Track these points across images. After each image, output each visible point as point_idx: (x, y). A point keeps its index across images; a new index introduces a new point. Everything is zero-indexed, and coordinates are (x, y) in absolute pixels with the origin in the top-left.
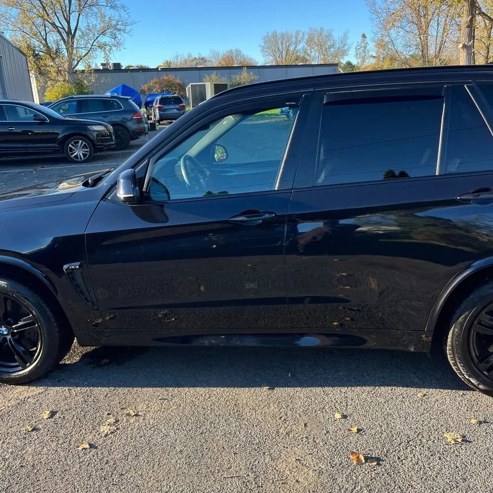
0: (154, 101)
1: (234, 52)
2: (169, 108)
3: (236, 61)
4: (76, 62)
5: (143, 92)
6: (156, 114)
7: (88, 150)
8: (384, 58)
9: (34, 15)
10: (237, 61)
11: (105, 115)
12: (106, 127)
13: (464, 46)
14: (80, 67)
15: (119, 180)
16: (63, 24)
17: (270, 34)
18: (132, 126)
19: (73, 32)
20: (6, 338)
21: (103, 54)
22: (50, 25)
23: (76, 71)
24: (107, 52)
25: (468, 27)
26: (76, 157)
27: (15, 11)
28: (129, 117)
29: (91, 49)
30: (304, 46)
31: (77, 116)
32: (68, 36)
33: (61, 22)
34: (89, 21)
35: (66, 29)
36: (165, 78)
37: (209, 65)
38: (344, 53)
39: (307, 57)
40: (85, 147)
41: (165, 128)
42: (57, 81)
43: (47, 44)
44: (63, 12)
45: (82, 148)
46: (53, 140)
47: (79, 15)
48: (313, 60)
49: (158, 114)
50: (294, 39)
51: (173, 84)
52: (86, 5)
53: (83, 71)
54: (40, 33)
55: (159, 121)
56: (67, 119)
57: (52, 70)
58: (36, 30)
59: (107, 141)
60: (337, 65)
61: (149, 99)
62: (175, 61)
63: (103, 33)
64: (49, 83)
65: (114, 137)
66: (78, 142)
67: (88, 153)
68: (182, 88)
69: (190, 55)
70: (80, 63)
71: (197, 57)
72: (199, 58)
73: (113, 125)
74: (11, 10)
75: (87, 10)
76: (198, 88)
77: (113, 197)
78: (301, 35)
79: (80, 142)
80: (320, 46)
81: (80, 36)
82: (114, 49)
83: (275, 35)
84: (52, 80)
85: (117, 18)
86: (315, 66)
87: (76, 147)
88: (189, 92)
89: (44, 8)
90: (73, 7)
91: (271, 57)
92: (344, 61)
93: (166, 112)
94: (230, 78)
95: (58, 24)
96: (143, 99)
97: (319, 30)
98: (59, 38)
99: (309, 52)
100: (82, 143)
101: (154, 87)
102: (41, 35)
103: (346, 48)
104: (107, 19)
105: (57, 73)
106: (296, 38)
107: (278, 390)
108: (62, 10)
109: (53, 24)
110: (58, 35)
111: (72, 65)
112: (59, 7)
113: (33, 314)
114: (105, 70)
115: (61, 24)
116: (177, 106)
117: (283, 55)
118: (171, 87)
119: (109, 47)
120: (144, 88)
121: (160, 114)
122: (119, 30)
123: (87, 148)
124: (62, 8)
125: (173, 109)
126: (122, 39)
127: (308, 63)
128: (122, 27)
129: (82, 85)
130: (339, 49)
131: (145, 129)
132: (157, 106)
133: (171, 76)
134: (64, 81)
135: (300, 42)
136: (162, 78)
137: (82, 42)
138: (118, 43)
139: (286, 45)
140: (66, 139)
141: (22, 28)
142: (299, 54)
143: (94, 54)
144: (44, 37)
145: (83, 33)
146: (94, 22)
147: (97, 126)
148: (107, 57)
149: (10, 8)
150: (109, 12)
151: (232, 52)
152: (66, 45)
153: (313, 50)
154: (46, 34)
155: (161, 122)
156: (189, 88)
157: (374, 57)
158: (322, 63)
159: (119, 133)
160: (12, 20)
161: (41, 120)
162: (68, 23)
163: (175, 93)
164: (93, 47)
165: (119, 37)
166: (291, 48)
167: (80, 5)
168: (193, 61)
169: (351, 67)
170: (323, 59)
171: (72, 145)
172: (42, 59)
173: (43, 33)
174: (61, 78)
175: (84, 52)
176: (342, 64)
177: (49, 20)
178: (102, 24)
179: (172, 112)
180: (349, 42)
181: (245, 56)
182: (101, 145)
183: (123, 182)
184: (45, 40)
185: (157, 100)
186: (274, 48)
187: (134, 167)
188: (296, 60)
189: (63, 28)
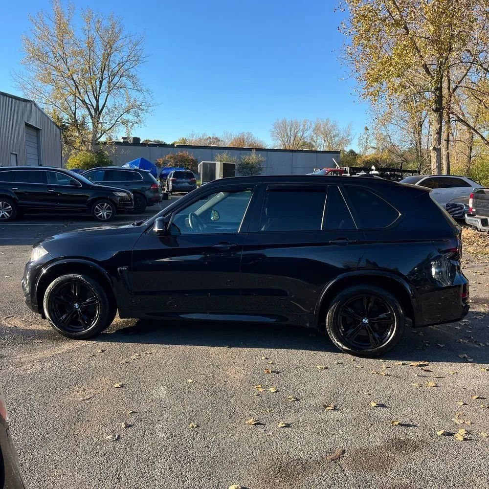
0: (168, 174)
1: (245, 134)
2: (181, 181)
3: (246, 144)
4: (100, 135)
5: (158, 165)
6: (169, 184)
7: (111, 211)
8: (383, 149)
9: (67, 93)
10: (248, 143)
11: (127, 184)
12: (128, 193)
13: (435, 149)
14: (103, 139)
15: (155, 222)
16: (92, 101)
17: (280, 122)
18: (149, 194)
19: (100, 109)
20: (77, 311)
21: (125, 130)
22: (80, 101)
23: (99, 142)
24: (129, 128)
25: (437, 133)
26: (101, 216)
27: (50, 87)
28: (147, 187)
29: (114, 124)
30: (310, 133)
31: (103, 184)
32: (96, 112)
33: (91, 100)
34: (116, 101)
35: (95, 106)
36: (180, 154)
37: (222, 145)
38: (348, 142)
39: (313, 143)
40: (109, 209)
41: (179, 198)
42: (80, 150)
43: (75, 117)
44: (93, 92)
45: (107, 210)
46: (84, 202)
47: (108, 95)
48: (318, 147)
49: (171, 186)
50: (302, 127)
51: (187, 159)
52: (115, 87)
53: (105, 143)
54: (70, 107)
55: (171, 192)
56: (96, 185)
57: (77, 140)
58: (67, 105)
59: (128, 205)
60: (339, 153)
61: (164, 172)
62: (191, 139)
63: (128, 112)
64: (73, 151)
65: (133, 203)
66: (104, 205)
67: (111, 214)
68: (195, 163)
69: (205, 134)
70: (103, 136)
71: (211, 136)
72: (213, 138)
73: (133, 193)
74: (46, 86)
75: (115, 91)
76: (209, 165)
77: (150, 231)
78: (309, 124)
79: (106, 204)
80: (326, 135)
81: (106, 112)
82: (135, 125)
83: (284, 123)
84: (75, 149)
85: (141, 99)
86: (320, 152)
87: (102, 209)
88: (200, 169)
89: (77, 87)
90: (103, 88)
91: (280, 142)
92: (347, 149)
93: (179, 185)
94: (240, 158)
95: (87, 101)
96: (159, 171)
97: (325, 120)
98: (87, 113)
99: (315, 139)
100: (107, 205)
101: (169, 161)
102: (71, 109)
103: (350, 138)
104: (132, 100)
105: (81, 144)
106: (304, 126)
107: (233, 349)
108: (93, 90)
109: (83, 101)
110: (86, 110)
111: (96, 137)
112: (90, 87)
113: (96, 296)
114: (125, 143)
115: (90, 101)
116: (189, 181)
117: (291, 140)
118: (185, 162)
119: (131, 124)
120: (159, 162)
121: (172, 186)
122: (142, 110)
123: (110, 210)
124: (93, 88)
125: (185, 182)
126: (144, 118)
127: (313, 149)
128: (145, 108)
129: (103, 155)
130: (343, 138)
131: (160, 198)
132: (171, 179)
133: (186, 153)
134: (87, 150)
135: (307, 130)
136: (177, 154)
137: (108, 118)
138: (140, 121)
139: (294, 132)
140: (94, 201)
141: (54, 102)
142: (306, 140)
143: (117, 129)
144: (74, 112)
145: (109, 111)
146: (120, 102)
147: (121, 193)
148: (128, 132)
149: (46, 84)
150: (134, 94)
151: (244, 135)
152: (92, 120)
153: (319, 138)
154: (76, 109)
155: (173, 193)
156: (201, 165)
157: (374, 148)
158: (327, 149)
159: (138, 199)
160: (46, 94)
161: (75, 185)
162: (97, 101)
163: (188, 169)
164: (117, 123)
165: (141, 116)
166: (299, 135)
167: (109, 87)
168: (207, 140)
169: (354, 155)
170: (328, 146)
171: (98, 206)
172: (69, 130)
173: (73, 108)
174: (84, 148)
175: (107, 126)
176: (345, 151)
177: (80, 97)
178: (127, 104)
179: (183, 185)
180: (353, 132)
181: (256, 138)
182: (123, 208)
183: (158, 223)
184: (75, 114)
185: (172, 174)
186: (283, 133)
187: (164, 216)
188: (303, 145)
189: (92, 106)
